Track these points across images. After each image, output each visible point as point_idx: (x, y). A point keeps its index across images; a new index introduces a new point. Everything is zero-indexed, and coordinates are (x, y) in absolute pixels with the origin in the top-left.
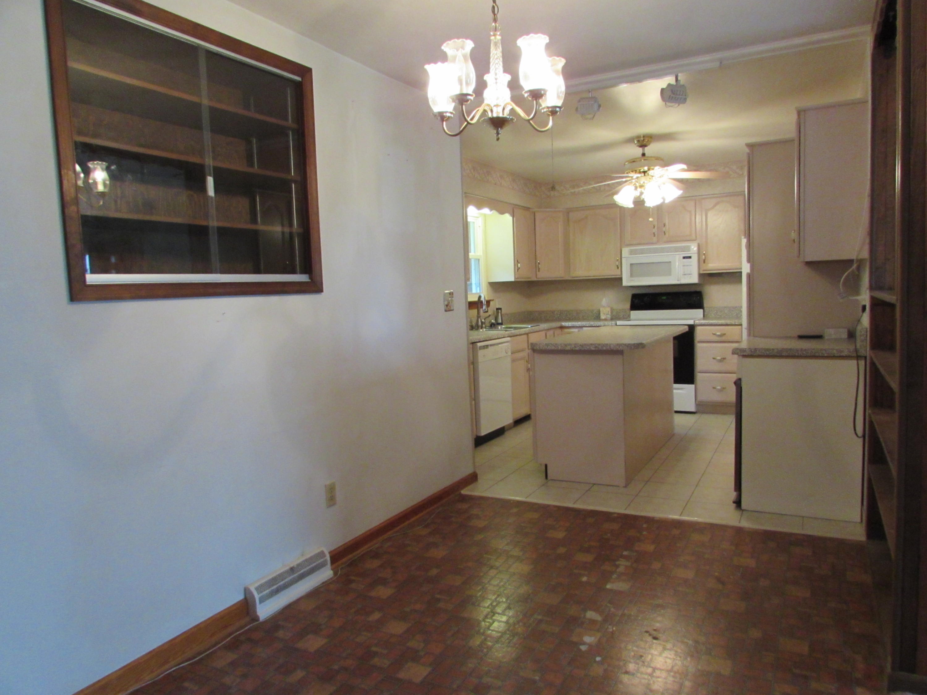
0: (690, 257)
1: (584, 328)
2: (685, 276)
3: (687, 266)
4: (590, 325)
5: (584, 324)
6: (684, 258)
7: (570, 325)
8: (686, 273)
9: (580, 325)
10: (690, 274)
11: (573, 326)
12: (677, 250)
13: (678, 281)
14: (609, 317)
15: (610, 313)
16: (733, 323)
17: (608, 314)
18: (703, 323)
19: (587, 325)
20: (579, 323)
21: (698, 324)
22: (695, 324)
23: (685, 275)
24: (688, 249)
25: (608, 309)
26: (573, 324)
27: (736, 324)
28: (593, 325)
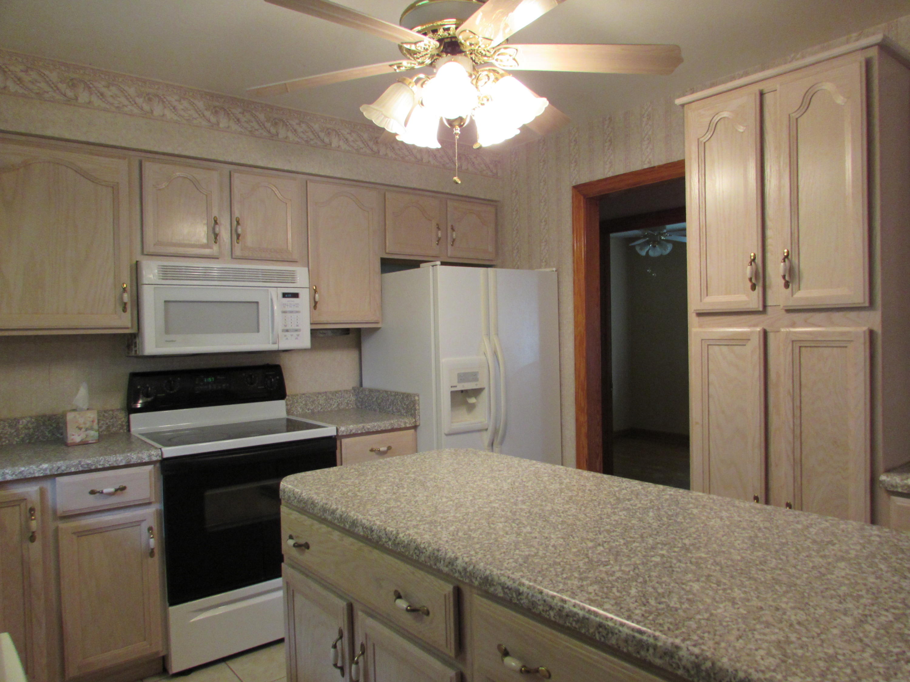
0: (296, 295)
1: (59, 479)
2: (287, 333)
3: (291, 312)
4: (81, 469)
5: (63, 468)
6: (285, 295)
7: (9, 478)
8: (289, 327)
9: (48, 472)
10: (296, 330)
11: (20, 476)
12: (268, 277)
13: (274, 343)
14: (93, 434)
15: (96, 426)
16: (403, 426)
17: (92, 429)
18: (354, 431)
19: (73, 470)
20: (45, 466)
21: (345, 434)
22: (340, 434)
23: (287, 331)
24: (291, 277)
25: (92, 415)
26: (21, 473)
27: (408, 425)
28: (93, 467)
